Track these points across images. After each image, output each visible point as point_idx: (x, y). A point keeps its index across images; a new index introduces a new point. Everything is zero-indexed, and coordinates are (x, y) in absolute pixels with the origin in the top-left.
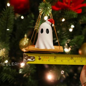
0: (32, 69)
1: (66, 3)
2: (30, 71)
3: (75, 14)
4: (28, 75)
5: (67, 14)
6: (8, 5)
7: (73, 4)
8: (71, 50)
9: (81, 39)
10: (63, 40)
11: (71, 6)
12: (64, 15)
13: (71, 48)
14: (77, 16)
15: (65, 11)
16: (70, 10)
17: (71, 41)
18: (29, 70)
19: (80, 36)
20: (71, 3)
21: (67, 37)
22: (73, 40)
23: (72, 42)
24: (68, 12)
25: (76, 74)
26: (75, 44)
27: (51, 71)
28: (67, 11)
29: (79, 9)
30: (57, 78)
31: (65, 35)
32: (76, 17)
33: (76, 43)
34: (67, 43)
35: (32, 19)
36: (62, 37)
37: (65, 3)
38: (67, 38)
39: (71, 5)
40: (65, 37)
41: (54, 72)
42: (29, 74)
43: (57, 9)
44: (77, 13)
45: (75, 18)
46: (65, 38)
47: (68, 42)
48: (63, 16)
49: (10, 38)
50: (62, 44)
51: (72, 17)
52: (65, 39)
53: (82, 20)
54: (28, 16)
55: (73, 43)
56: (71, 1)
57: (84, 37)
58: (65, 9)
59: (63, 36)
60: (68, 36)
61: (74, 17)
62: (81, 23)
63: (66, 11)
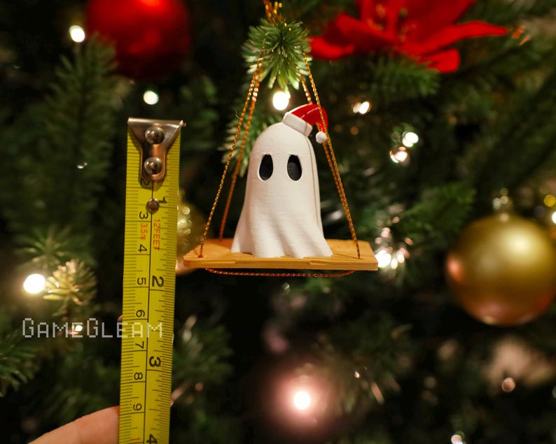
0: (213, 359)
1: (377, 20)
2: (204, 369)
3: (426, 78)
4: (191, 391)
5: (386, 79)
6: (77, 34)
7: (414, 26)
8: (407, 260)
9: (460, 200)
10: (367, 210)
11: (403, 38)
12: (370, 81)
13: (409, 248)
14: (437, 85)
15: (375, 61)
16: (397, 57)
17: (409, 213)
18: (197, 364)
19: (455, 187)
20: (401, 21)
21: (385, 193)
22: (417, 209)
23: (412, 221)
24: (391, 66)
25: (431, 382)
26: (428, 227)
27: (309, 366)
28: (386, 62)
29: (445, 48)
30: (343, 405)
31: (378, 185)
32: (433, 92)
33: (432, 223)
34: (389, 223)
35: (208, 106)
36: (360, 195)
37: (370, 22)
38: (385, 200)
39: (406, 29)
40: (376, 192)
41: (326, 371)
42: (199, 387)
43: (335, 51)
44: (435, 71)
45: (429, 96)
46: (374, 199)
47: (396, 220)
48: (362, 86)
49: (91, 205)
50: (363, 229)
51: (412, 93)
52: (374, 205)
53: (463, 107)
54: (186, 92)
55: (419, 224)
56: (404, 11)
57: (473, 192)
58: (372, 53)
59: (364, 189)
60: (392, 186)
61: (424, 90)
62: (453, 121)
63: (381, 61)
